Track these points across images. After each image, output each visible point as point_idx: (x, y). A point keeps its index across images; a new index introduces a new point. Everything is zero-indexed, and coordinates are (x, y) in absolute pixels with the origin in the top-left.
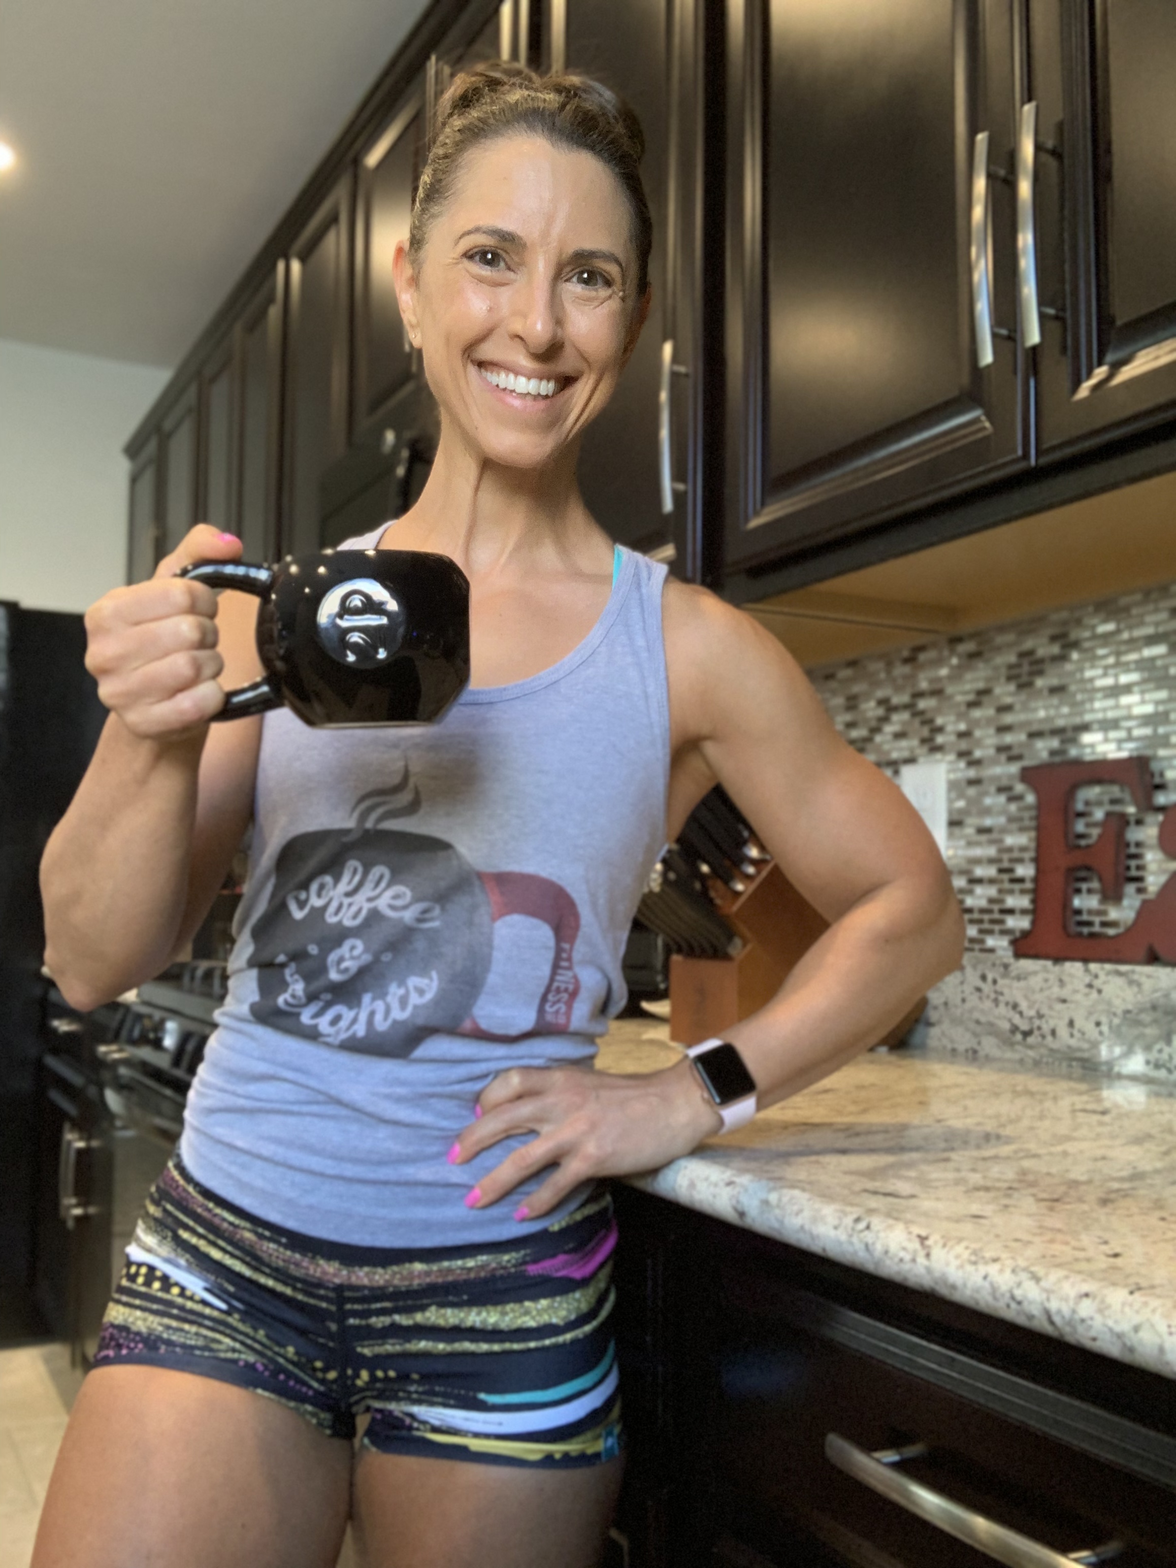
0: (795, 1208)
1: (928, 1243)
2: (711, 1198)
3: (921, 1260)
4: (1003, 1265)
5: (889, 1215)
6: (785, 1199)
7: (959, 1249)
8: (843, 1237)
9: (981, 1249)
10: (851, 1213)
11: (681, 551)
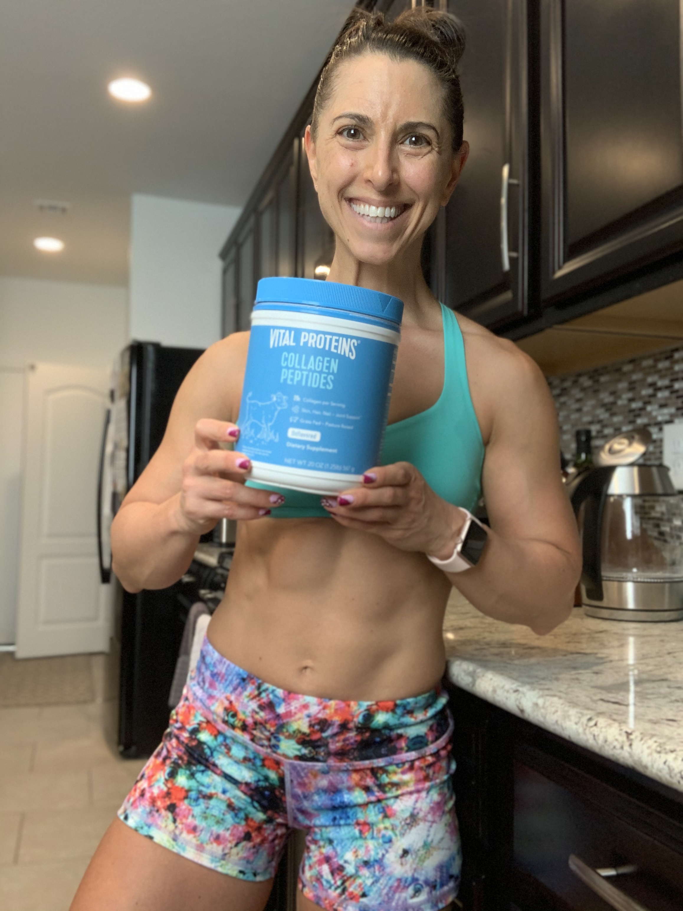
0: (553, 709)
1: (632, 737)
2: (504, 699)
3: (626, 748)
4: (677, 755)
5: (610, 717)
6: (548, 703)
7: (651, 742)
8: (581, 730)
9: (664, 743)
10: (586, 715)
11: (515, 295)
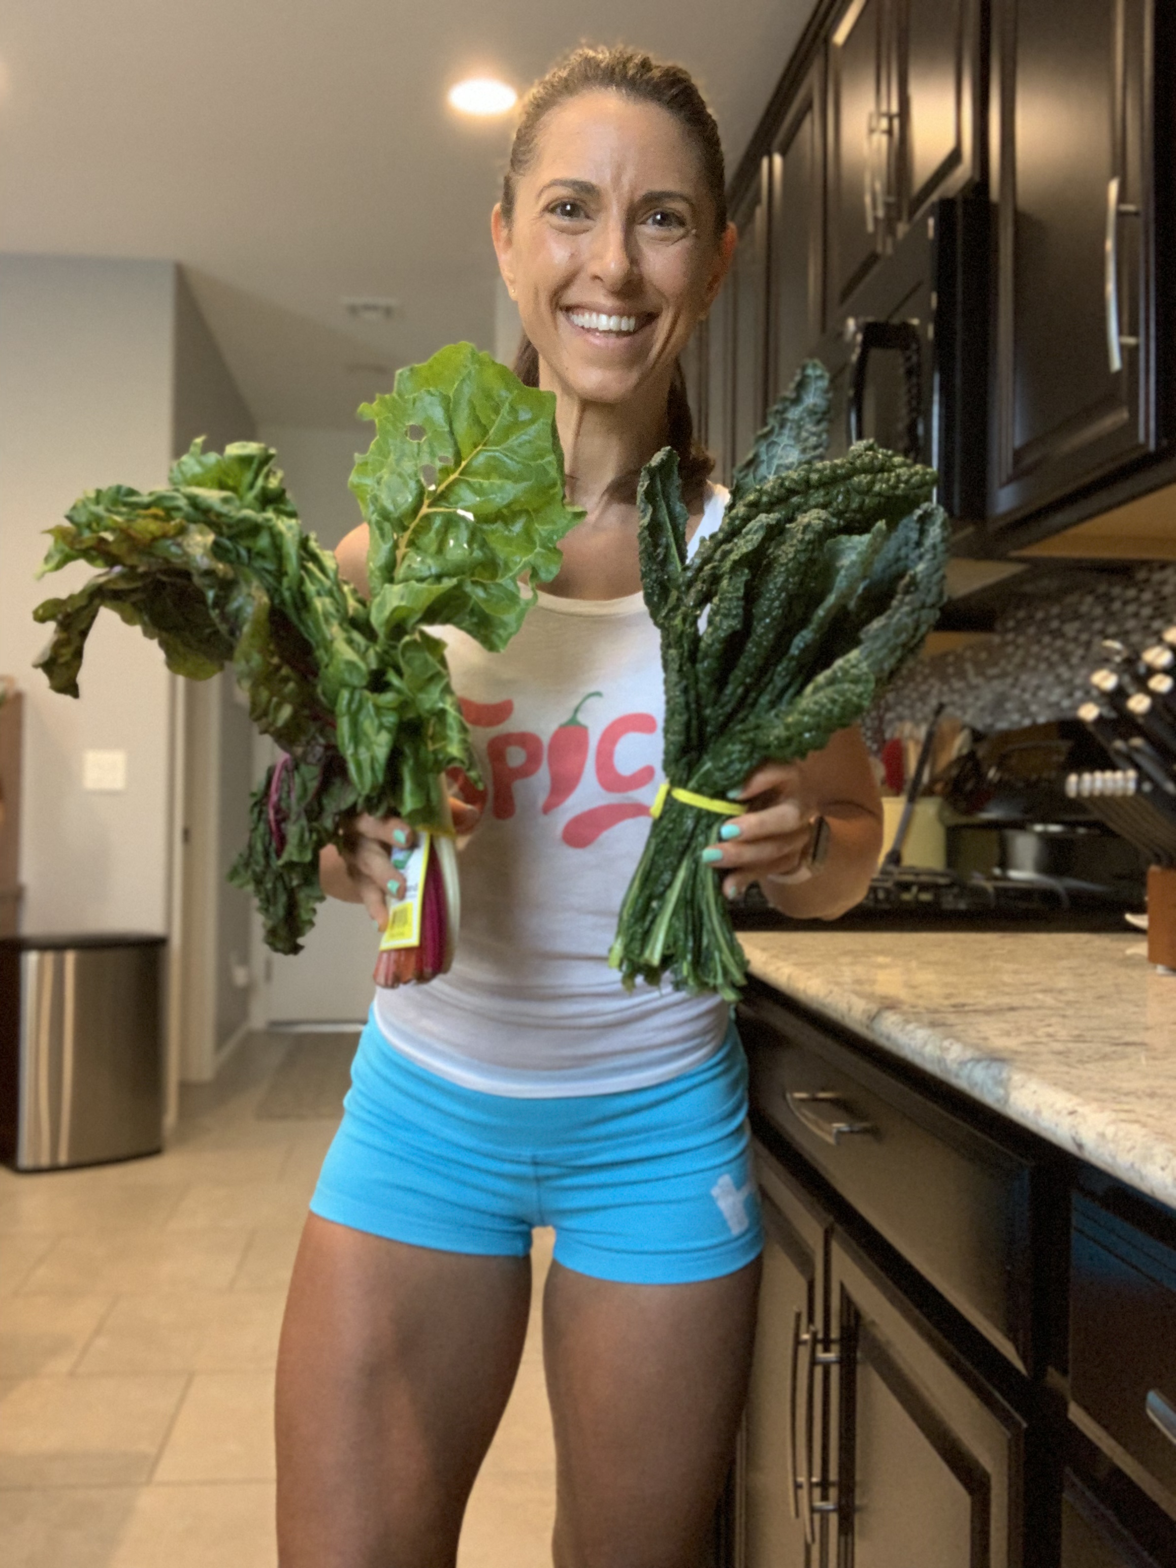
11: (1134, 414)
